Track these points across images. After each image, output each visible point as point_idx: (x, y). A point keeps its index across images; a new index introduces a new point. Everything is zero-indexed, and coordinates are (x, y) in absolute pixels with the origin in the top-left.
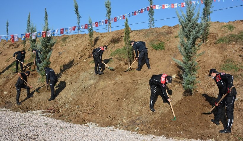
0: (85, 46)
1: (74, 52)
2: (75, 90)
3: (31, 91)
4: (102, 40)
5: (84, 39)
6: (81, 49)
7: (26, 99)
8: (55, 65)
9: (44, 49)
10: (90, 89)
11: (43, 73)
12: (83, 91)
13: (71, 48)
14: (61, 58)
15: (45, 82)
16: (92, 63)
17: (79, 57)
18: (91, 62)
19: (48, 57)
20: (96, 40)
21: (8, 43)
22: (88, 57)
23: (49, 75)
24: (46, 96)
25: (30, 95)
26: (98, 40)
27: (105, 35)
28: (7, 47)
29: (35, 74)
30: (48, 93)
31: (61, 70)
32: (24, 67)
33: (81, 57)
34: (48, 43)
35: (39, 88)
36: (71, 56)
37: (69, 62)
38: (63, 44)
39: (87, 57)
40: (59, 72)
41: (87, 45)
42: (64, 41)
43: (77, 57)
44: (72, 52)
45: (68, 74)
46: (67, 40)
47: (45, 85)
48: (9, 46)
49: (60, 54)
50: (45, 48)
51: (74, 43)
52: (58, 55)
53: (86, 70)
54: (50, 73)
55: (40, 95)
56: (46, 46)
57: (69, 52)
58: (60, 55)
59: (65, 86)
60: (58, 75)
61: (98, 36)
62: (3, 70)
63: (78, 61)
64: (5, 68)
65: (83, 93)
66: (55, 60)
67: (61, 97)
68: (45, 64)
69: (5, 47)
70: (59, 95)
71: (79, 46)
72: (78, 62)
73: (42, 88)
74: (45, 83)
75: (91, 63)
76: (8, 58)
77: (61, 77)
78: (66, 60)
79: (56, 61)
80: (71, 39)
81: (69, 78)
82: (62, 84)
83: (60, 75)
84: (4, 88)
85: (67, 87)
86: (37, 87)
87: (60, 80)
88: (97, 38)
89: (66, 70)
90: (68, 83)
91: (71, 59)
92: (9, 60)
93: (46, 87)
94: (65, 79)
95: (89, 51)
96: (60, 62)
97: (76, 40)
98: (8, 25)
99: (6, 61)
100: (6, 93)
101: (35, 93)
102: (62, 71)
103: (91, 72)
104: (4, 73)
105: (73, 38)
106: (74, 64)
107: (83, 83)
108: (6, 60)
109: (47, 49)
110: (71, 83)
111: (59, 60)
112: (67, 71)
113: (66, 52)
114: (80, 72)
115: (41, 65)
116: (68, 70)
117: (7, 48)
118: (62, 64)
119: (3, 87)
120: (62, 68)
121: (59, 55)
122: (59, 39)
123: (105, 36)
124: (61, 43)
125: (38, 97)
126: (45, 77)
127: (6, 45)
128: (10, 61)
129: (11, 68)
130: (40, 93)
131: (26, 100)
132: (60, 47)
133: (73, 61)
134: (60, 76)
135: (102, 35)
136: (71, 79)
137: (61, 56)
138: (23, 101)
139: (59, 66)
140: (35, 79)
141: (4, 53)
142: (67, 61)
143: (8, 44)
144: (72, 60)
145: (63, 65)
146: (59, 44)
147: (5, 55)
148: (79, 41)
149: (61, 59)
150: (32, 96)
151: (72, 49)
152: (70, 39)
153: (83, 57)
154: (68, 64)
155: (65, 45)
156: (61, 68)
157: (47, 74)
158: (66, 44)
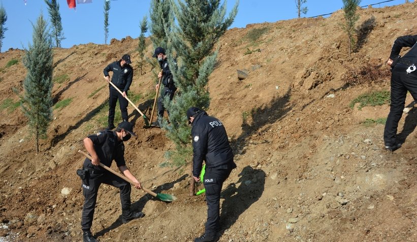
0: (327, 50)
1: (289, 68)
2: (305, 209)
3: (135, 197)
4: (389, 27)
5: (319, 30)
6: (312, 59)
7: (118, 223)
8: (226, 111)
9: (188, 44)
10: (374, 213)
11: (183, 132)
12: (344, 221)
13: (276, 56)
14: (247, 87)
15: (187, 164)
16: (362, 106)
17: (309, 82)
18: (356, 101)
19: (204, 74)
20: (367, 29)
21: (105, 51)
22: (343, 83)
23: (205, 141)
24: (189, 220)
25: (132, 210)
26: (372, 28)
27: (395, 13)
28: (100, 60)
29: (160, 135)
30: (195, 211)
31: (244, 126)
32: (131, 115)
33: (316, 85)
34: (205, 21)
35: (168, 186)
36: (278, 83)
37: (273, 101)
38: (251, 49)
39: (337, 83)
40: (239, 132)
41: (334, 46)
42: (255, 40)
43: (301, 84)
44: (282, 71)
45: (270, 140)
46: (264, 36)
47: (187, 175)
48: (104, 59)
49: (242, 76)
50: (194, 42)
51: (286, 43)
52: (235, 79)
53: (338, 128)
54: (211, 137)
55: (164, 216)
56: (196, 34)
57: (271, 70)
58: (240, 79)
59: (263, 189)
60: (233, 142)
61: (369, 17)
62: (79, 120)
63: (303, 98)
64: (84, 116)
65: (345, 229)
66: (227, 94)
67: (246, 235)
68: (190, 98)
69: (95, 61)
70: (238, 224)
71: (304, 51)
72: (306, 101)
73: (177, 185)
74: (189, 170)
75: (358, 104)
76: (98, 88)
77: (244, 153)
78: (261, 95)
79: (228, 98)
80: (276, 33)
81: (276, 155)
82: (250, 178)
83: (243, 145)
84: (67, 175)
85: (269, 192)
86: (160, 182)
87: (241, 162)
88: (366, 22)
89: (264, 128)
90: (274, 177)
91: (280, 90)
92: (97, 94)
93: (191, 187)
94: (259, 159)
95: (346, 63)
96: (243, 102)
97: (293, 35)
98: (107, 8)
99: (90, 97)
100: (65, 191)
101: (150, 206)
102: (248, 130)
103: (365, 137)
104: (77, 130)
105: (282, 31)
106: (290, 109)
107: (337, 181)
108: (90, 94)
109: (200, 43)
110: (284, 175)
111: (239, 94)
112: (266, 130)
113: (261, 70)
114: (316, 138)
115: (177, 104)
116: (269, 127)
117: (100, 64)
118: (247, 105)
119: (65, 170)
120: (249, 121)
121: (237, 80)
122: (237, 37)
123: (397, 17)
124: (245, 46)
125: (158, 222)
126: (187, 149)
127: (98, 55)
128: (99, 95)
129: (98, 116)
130: (169, 208)
131: (116, 230)
132: (241, 57)
133: (286, 98)
134: (241, 148)
135: (386, 15)
136: (283, 162)
137: (246, 82)
138: (108, 230)
139: (239, 113)
140: (158, 153)
141: (90, 76)
142: (265, 98)
143: (104, 54)
144: (281, 95)
145: (253, 111)
146: (238, 47)
147: (91, 81)
148: (303, 38)
149: (244, 92)
150: (137, 214)
151: (281, 61)
152: (272, 34)
153: (322, 85)
154: (269, 106)
155: (259, 51)
156: (244, 121)
157: (196, 138)
158: (261, 46)
